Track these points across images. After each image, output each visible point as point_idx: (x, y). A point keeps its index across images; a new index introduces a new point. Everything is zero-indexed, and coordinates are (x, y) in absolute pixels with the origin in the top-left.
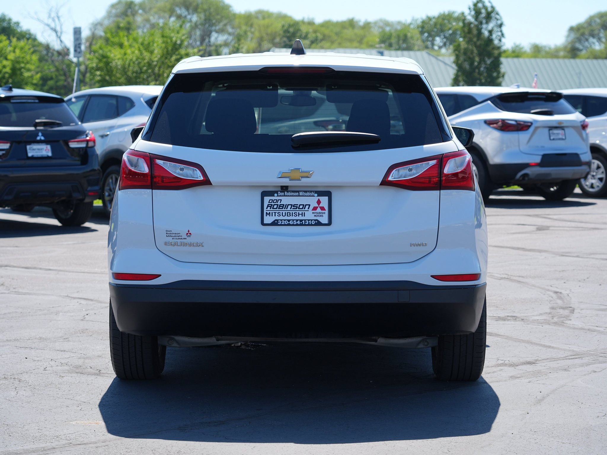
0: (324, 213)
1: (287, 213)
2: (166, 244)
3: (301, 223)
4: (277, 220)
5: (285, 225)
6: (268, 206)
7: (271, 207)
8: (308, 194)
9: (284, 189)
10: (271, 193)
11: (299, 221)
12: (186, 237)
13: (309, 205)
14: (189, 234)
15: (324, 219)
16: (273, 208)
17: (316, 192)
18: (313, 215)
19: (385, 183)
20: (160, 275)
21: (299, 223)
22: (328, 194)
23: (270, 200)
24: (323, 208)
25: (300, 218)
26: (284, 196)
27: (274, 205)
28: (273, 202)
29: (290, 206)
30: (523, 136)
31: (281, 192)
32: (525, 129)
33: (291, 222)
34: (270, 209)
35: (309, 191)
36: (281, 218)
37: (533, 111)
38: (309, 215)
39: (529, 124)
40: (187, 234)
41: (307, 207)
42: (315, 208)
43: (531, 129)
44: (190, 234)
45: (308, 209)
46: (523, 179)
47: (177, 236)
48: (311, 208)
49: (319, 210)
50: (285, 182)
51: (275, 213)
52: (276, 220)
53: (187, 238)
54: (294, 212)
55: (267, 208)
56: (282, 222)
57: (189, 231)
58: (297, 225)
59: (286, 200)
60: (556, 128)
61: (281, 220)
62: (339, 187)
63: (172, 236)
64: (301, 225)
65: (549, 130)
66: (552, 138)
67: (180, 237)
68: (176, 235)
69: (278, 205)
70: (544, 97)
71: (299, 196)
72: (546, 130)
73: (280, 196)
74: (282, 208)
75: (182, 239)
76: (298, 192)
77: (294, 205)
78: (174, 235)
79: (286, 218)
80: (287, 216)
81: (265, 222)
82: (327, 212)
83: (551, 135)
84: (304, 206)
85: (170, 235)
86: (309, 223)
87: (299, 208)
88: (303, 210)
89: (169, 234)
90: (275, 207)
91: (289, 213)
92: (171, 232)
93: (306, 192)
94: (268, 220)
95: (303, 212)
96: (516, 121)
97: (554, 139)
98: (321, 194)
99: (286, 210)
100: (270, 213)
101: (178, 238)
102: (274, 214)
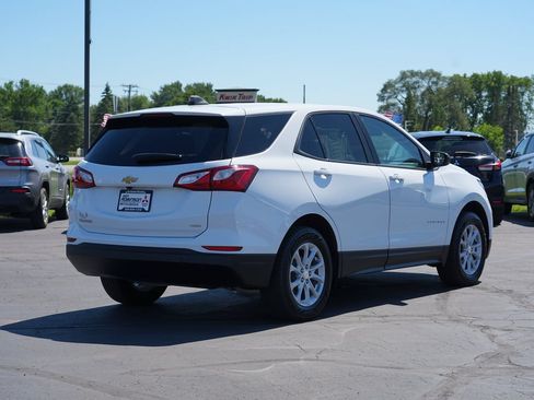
0: (147, 204)
2: (80, 220)
5: (128, 211)
10: (125, 191)
15: (147, 208)
16: (124, 201)
17: (145, 191)
18: (142, 205)
19: (176, 185)
20: (76, 239)
22: (151, 192)
23: (124, 195)
24: (147, 201)
25: (136, 207)
26: (130, 193)
27: (125, 198)
31: (129, 190)
33: (131, 209)
35: (142, 190)
36: (127, 206)
40: (86, 215)
48: (142, 201)
49: (145, 202)
54: (133, 203)
55: (121, 200)
56: (126, 209)
59: (131, 196)
62: (158, 188)
64: (135, 211)
67: (84, 217)
71: (137, 193)
77: (134, 199)
80: (130, 205)
81: (119, 209)
84: (139, 200)
85: (81, 215)
86: (139, 210)
87: (136, 201)
94: (121, 207)
95: (138, 203)
98: (147, 192)
99: (130, 201)
102: (124, 204)
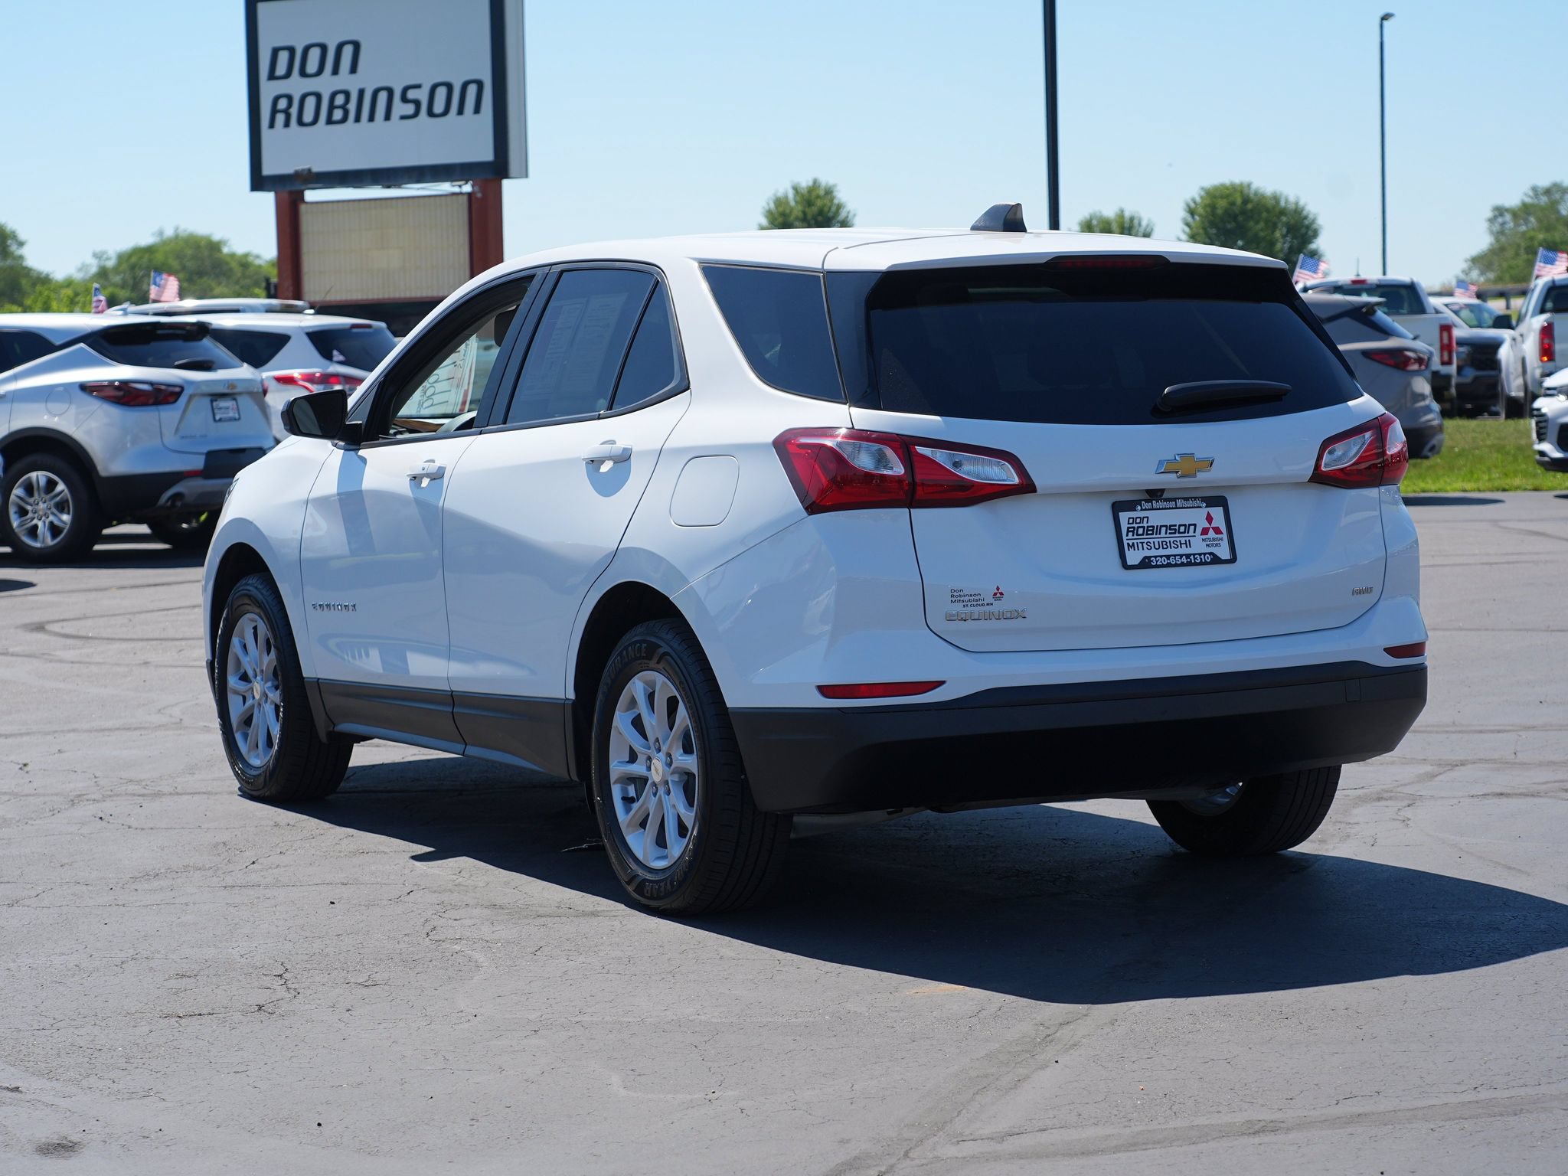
0: (1222, 539)
1: (1162, 542)
2: (950, 618)
3: (1189, 560)
4: (1149, 558)
5: (1163, 566)
6: (1128, 531)
7: (1133, 532)
8: (1190, 503)
9: (1154, 495)
10: (1130, 506)
11: (1184, 557)
12: (992, 601)
13: (1195, 525)
14: (998, 595)
15: (1224, 553)
16: (1138, 535)
17: (1204, 499)
18: (1205, 543)
19: (1318, 477)
20: (942, 683)
21: (1185, 561)
22: (1222, 502)
23: (1129, 518)
24: (1217, 531)
25: (1184, 550)
26: (1152, 509)
27: (1138, 527)
28: (1136, 523)
29: (1164, 529)
30: (169, 415)
31: (1147, 501)
32: (171, 399)
33: (1172, 561)
34: (1133, 535)
35: (1191, 498)
36: (1153, 552)
37: (177, 363)
38: (1198, 545)
39: (177, 389)
40: (995, 594)
41: (1192, 528)
42: (1205, 531)
43: (183, 399)
44: (1001, 594)
45: (1194, 532)
46: (173, 505)
47: (975, 599)
48: (1199, 530)
49: (1212, 534)
50: (1169, 480)
51: (1142, 543)
52: (1145, 558)
53: (995, 603)
54: (1172, 540)
55: (1127, 535)
56: (1157, 561)
57: (998, 589)
58: (1182, 565)
59: (1158, 517)
60: (223, 396)
61: (1156, 557)
62: (1237, 488)
63: (963, 601)
64: (1189, 564)
65: (212, 401)
66: (217, 418)
67: (981, 602)
68: (972, 598)
69: (1144, 527)
70: (183, 332)
71: (1176, 508)
72: (207, 400)
73: (1146, 510)
74: (1152, 534)
75: (983, 605)
76: (1174, 500)
77: (1171, 526)
78: (967, 598)
79: (1161, 552)
80: (1163, 548)
81: (1130, 562)
82: (1225, 536)
83: (216, 411)
84: (1187, 527)
85: (959, 598)
86: (1201, 559)
87: (1179, 533)
88: (1186, 535)
89: (956, 596)
90: (1141, 531)
91: (1164, 543)
92: (962, 593)
93: (1186, 499)
94: (1133, 557)
95: (1187, 539)
96: (151, 383)
97: (220, 420)
98: (1210, 501)
99: (1158, 536)
100: (1133, 543)
101: (975, 603)
102: (1140, 545)
